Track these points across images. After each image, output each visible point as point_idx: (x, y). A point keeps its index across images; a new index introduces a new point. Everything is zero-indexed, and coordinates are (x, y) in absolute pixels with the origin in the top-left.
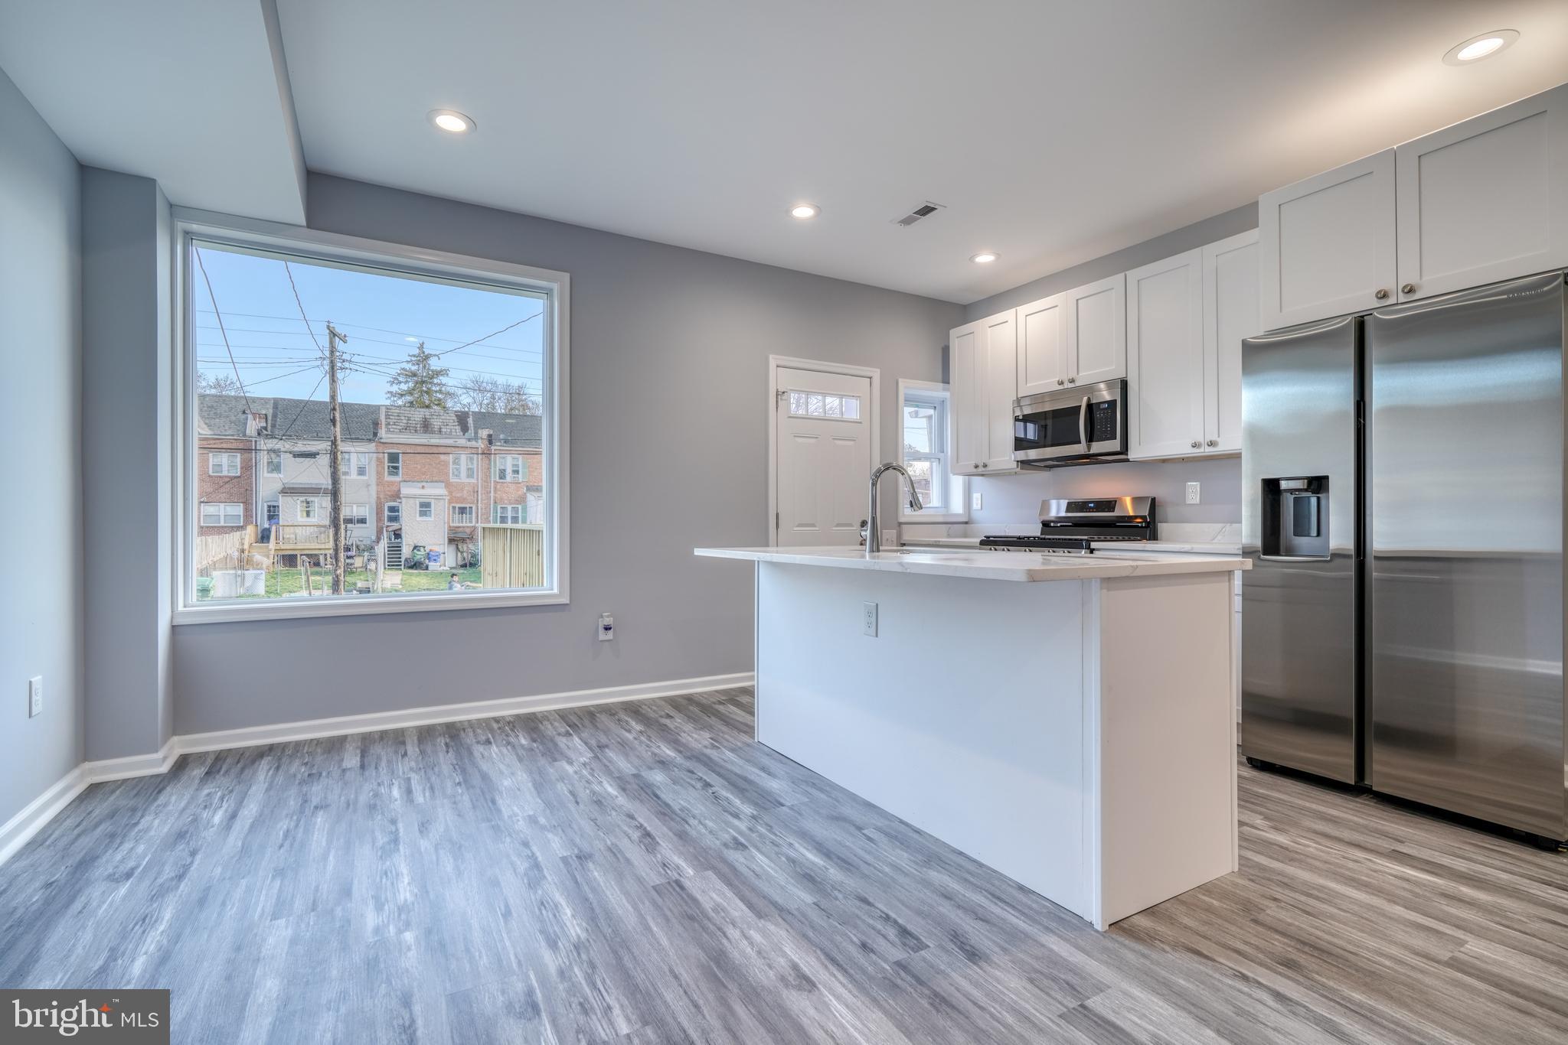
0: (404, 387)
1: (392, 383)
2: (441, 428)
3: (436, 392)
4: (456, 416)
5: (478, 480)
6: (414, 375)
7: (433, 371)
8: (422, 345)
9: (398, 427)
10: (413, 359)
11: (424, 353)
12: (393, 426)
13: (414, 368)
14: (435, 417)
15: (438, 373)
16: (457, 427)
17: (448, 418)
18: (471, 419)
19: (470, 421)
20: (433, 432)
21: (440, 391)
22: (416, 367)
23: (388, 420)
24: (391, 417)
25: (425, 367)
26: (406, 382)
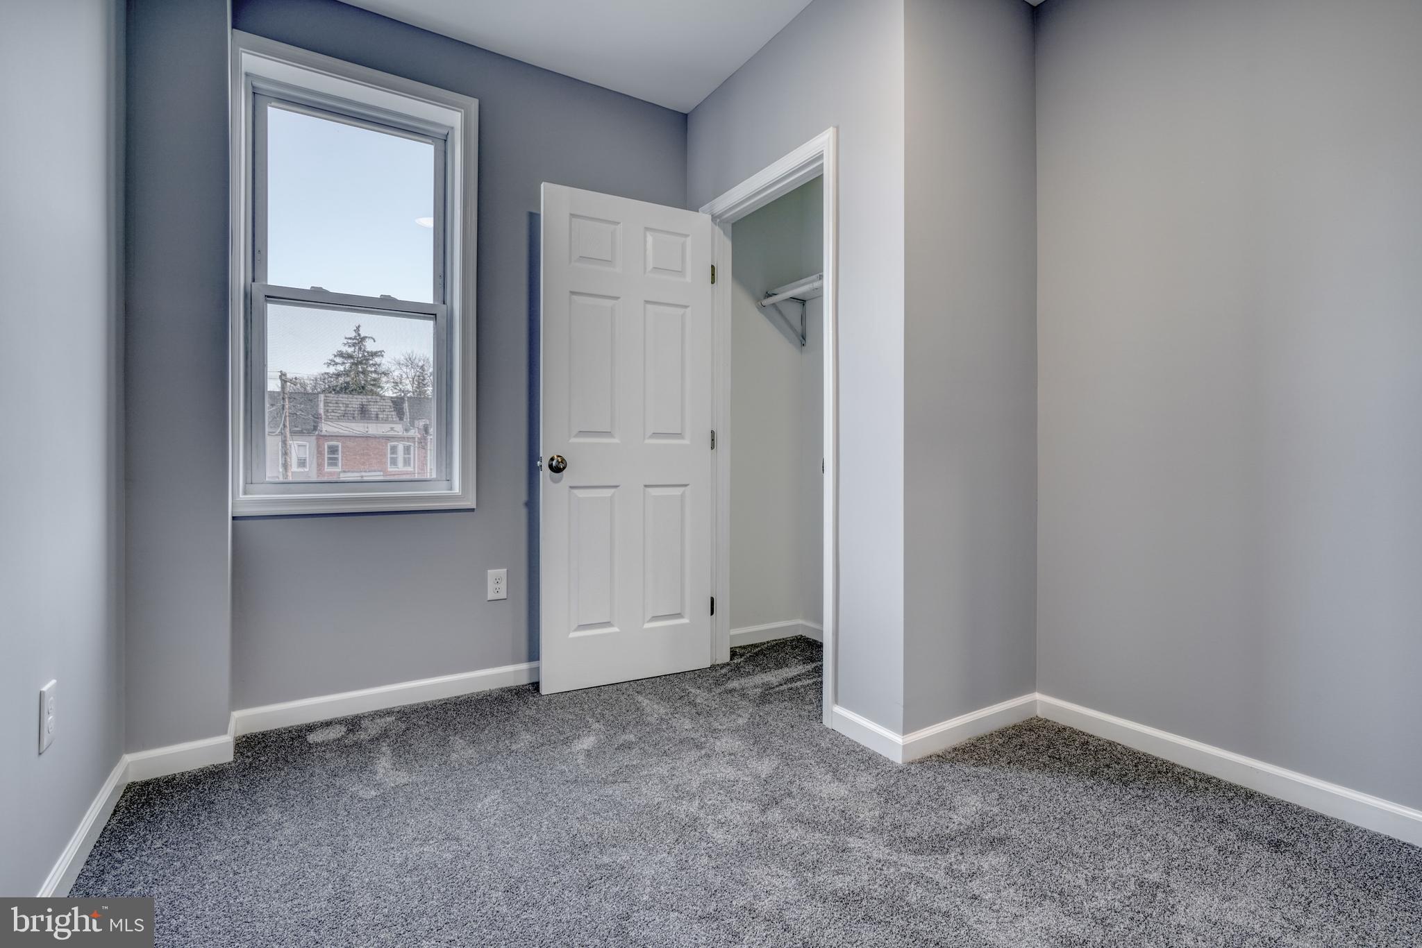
0: (341, 368)
1: (329, 364)
2: (377, 414)
3: (371, 372)
4: (392, 402)
5: (414, 467)
6: (350, 356)
7: (368, 352)
8: (358, 328)
9: (337, 414)
10: (350, 341)
11: (359, 335)
12: (332, 414)
13: (350, 350)
14: (373, 404)
15: (374, 354)
16: (393, 413)
17: (384, 404)
18: (407, 405)
19: (406, 405)
20: (370, 418)
21: (375, 372)
22: (352, 349)
23: (327, 408)
24: (330, 405)
25: (360, 349)
26: (344, 363)
